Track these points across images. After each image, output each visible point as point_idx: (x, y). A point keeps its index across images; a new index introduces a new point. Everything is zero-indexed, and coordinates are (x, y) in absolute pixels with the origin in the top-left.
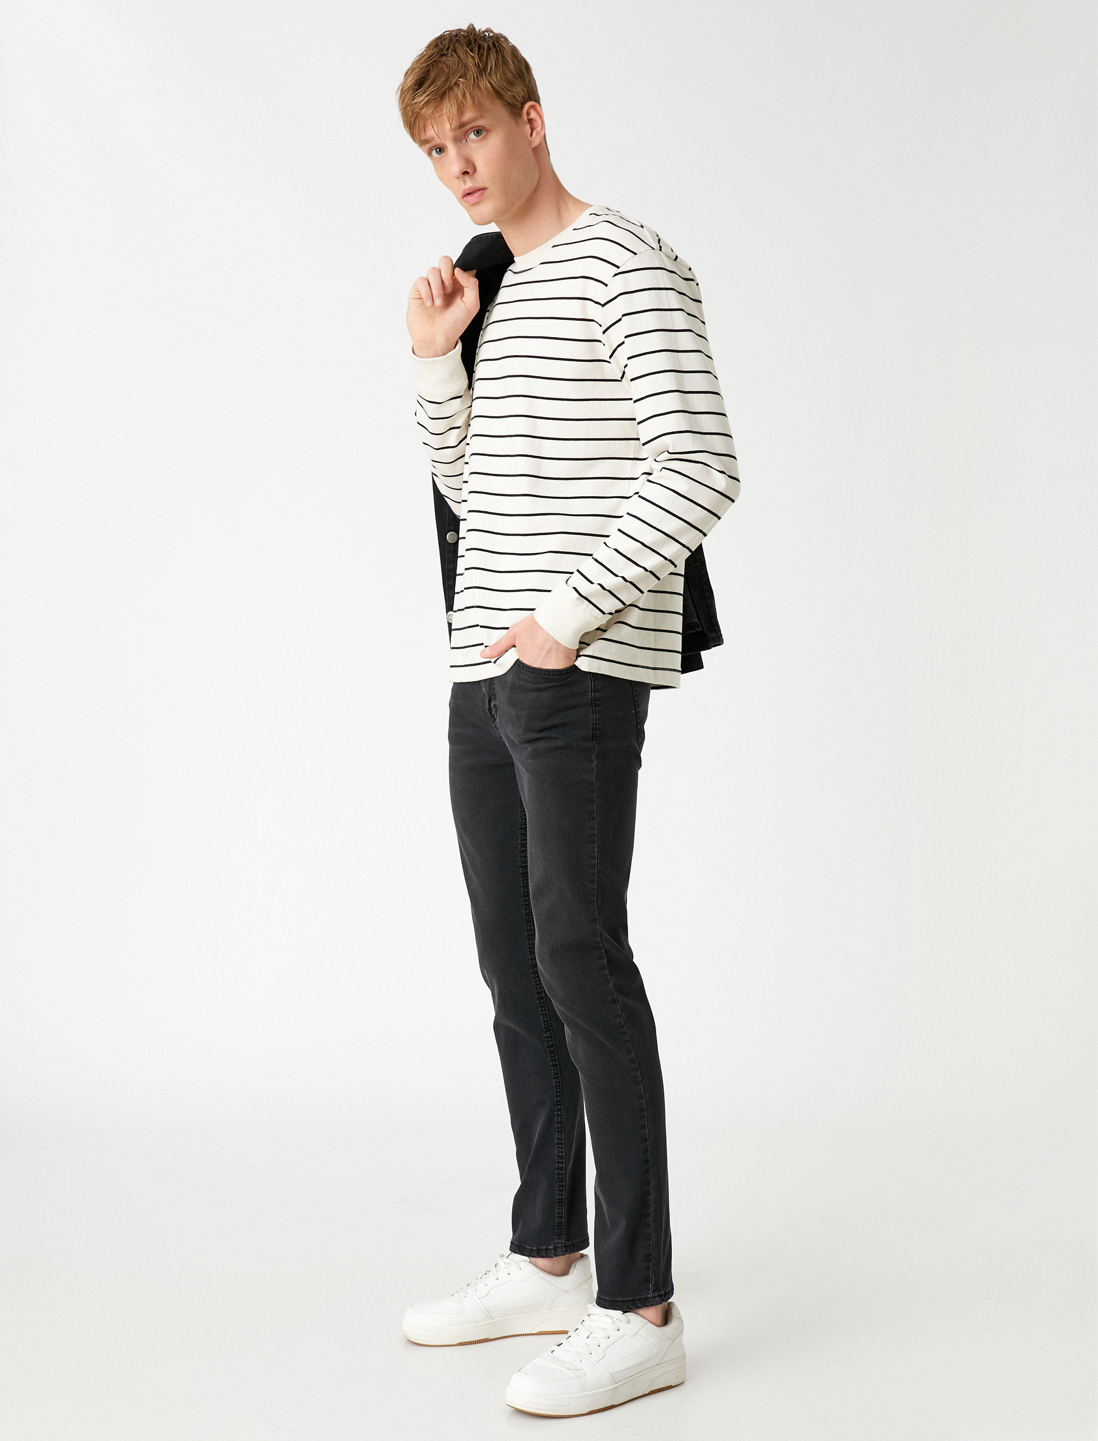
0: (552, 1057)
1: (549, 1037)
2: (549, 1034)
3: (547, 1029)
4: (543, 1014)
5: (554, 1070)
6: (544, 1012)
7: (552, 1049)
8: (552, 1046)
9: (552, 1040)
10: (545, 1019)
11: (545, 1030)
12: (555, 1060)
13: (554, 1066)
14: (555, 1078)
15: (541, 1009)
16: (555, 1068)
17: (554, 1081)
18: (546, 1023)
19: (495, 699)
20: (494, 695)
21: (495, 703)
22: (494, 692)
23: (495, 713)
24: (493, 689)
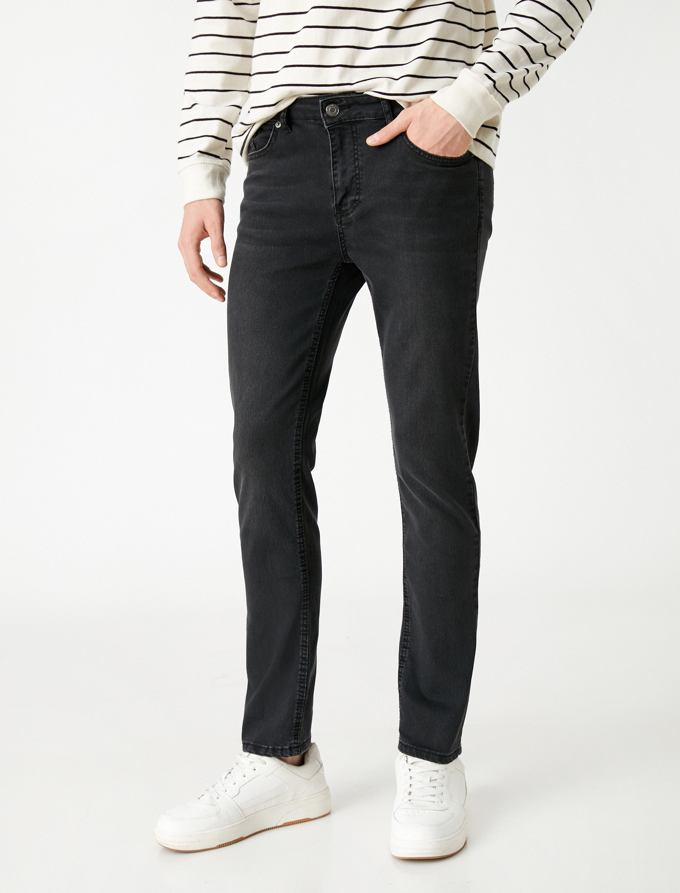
19: (357, 194)
20: (358, 189)
21: (357, 198)
22: (358, 186)
23: (350, 208)
24: (357, 184)
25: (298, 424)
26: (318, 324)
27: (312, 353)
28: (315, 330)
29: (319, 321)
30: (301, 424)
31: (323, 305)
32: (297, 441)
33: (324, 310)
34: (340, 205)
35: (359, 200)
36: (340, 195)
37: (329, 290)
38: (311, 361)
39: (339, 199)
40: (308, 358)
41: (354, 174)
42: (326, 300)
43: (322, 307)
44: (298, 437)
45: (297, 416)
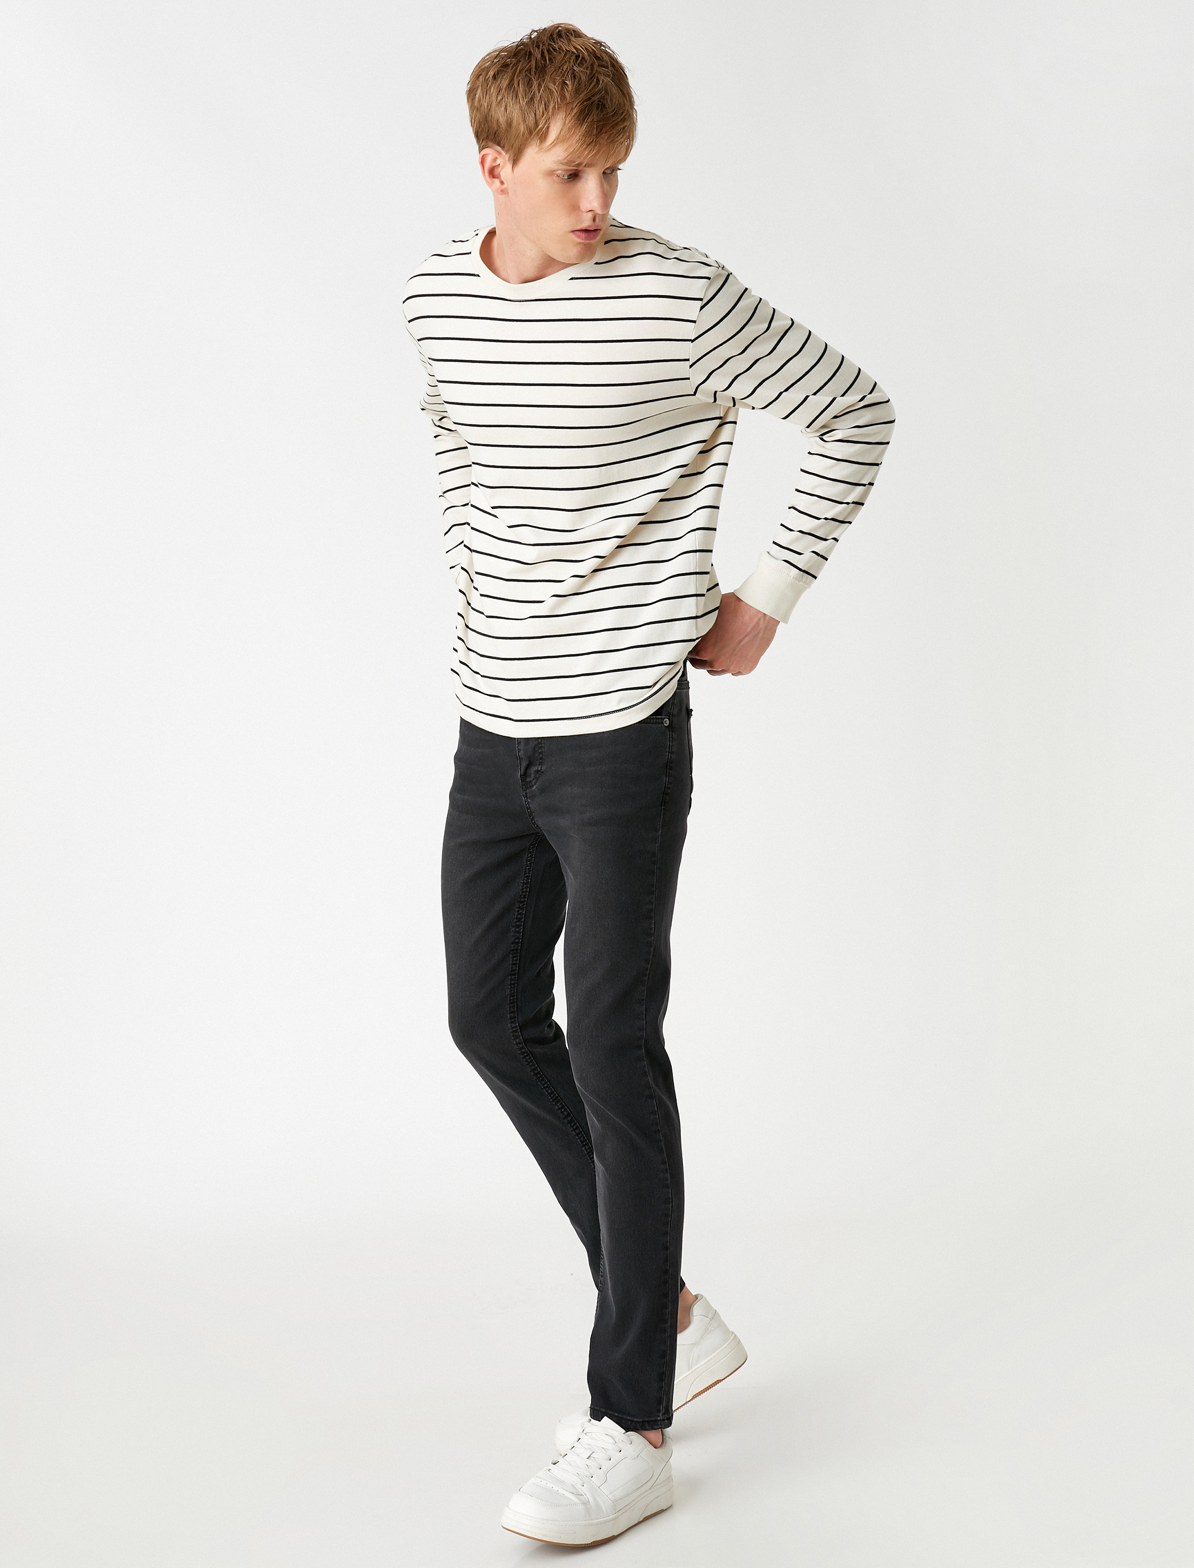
0: (573, 1126)
1: (562, 1108)
2: (560, 1104)
3: (556, 1101)
4: (545, 1088)
5: (579, 1138)
6: (546, 1085)
7: (569, 1119)
8: (568, 1115)
9: (565, 1110)
10: (549, 1091)
11: (554, 1103)
12: (577, 1128)
13: (578, 1134)
14: (584, 1146)
15: (541, 1083)
16: (580, 1136)
17: (584, 1148)
18: (552, 1095)
19: (540, 764)
20: (541, 759)
21: (539, 769)
22: (541, 756)
23: (534, 779)
24: (540, 753)
25: (510, 1000)
26: (523, 892)
27: (517, 923)
28: (519, 900)
29: (523, 889)
30: (513, 1000)
31: (525, 871)
32: (511, 1018)
33: (527, 877)
34: (525, 775)
35: (542, 771)
36: (524, 764)
37: (529, 855)
38: (518, 932)
39: (523, 769)
40: (514, 929)
41: (537, 742)
42: (528, 866)
43: (525, 874)
44: (512, 1015)
45: (508, 992)
